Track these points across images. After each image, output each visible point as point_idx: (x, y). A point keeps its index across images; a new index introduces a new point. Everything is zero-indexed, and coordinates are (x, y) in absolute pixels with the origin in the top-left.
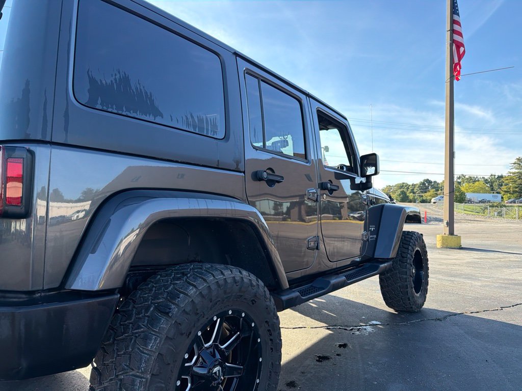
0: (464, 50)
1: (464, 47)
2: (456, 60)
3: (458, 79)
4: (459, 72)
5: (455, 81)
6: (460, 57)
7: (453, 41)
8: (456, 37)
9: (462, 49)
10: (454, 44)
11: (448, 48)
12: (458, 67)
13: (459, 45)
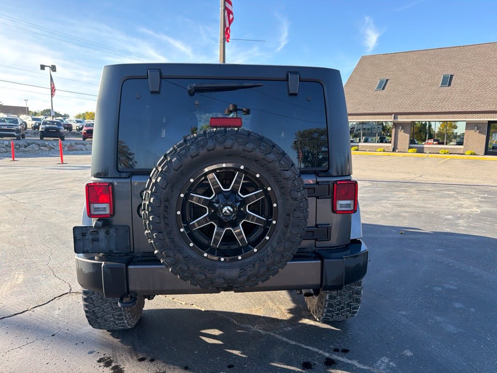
0: (233, 17)
1: (233, 15)
2: (227, 25)
3: (228, 41)
4: (229, 35)
5: (226, 42)
6: (230, 22)
7: (226, 8)
8: (228, 5)
9: (231, 16)
10: (226, 11)
11: (221, 13)
12: (228, 31)
13: (230, 12)
